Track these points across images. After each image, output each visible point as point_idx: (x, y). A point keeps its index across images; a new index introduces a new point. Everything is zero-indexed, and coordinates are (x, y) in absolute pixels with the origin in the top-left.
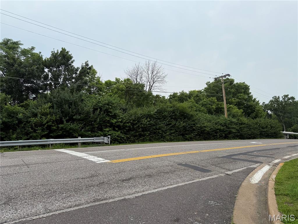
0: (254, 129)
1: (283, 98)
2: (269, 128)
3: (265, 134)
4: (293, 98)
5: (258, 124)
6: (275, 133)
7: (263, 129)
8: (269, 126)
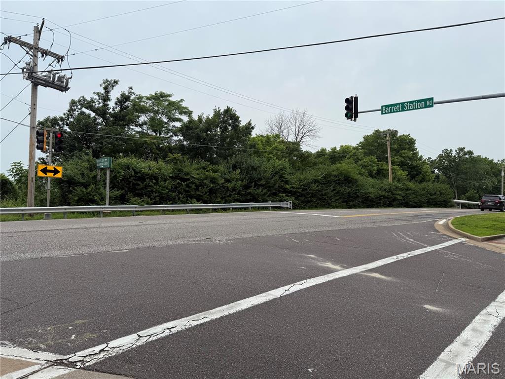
0: (421, 195)
1: (458, 153)
2: (438, 195)
3: (432, 202)
4: (470, 153)
5: (426, 190)
6: (444, 201)
7: (431, 195)
8: (438, 193)
